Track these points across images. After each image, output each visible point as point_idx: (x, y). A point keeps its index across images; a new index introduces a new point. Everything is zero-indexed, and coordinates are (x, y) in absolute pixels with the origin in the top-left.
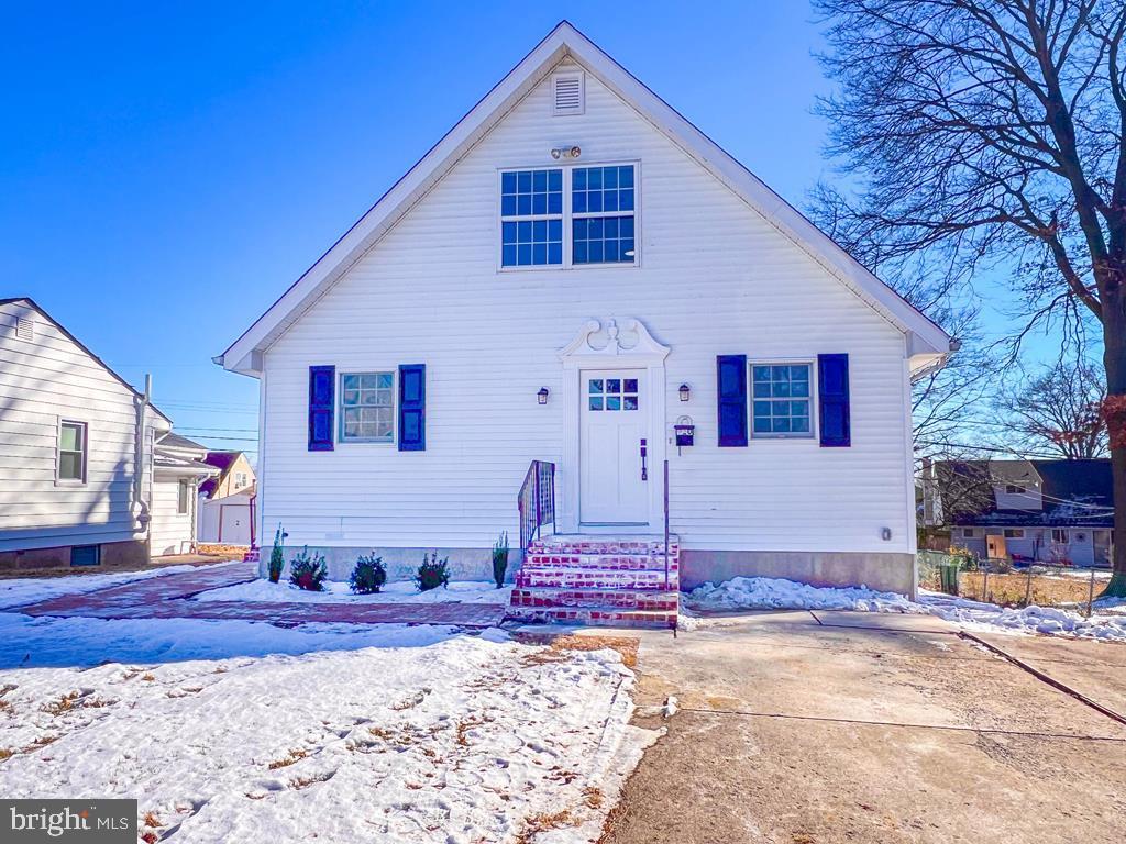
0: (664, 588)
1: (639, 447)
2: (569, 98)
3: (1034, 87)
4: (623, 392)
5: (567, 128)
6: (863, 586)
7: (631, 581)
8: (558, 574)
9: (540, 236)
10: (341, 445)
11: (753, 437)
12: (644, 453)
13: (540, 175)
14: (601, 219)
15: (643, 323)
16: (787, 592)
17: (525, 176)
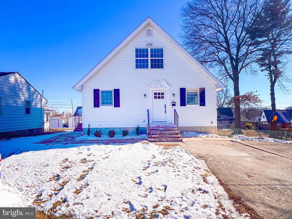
0: (177, 134)
1: (164, 106)
2: (149, 33)
3: (223, 35)
4: (159, 96)
5: (150, 40)
6: (208, 133)
7: (171, 133)
8: (156, 132)
9: (144, 62)
10: (101, 106)
11: (187, 104)
12: (165, 107)
13: (143, 50)
14: (156, 59)
15: (165, 81)
16: (195, 134)
17: (140, 50)
